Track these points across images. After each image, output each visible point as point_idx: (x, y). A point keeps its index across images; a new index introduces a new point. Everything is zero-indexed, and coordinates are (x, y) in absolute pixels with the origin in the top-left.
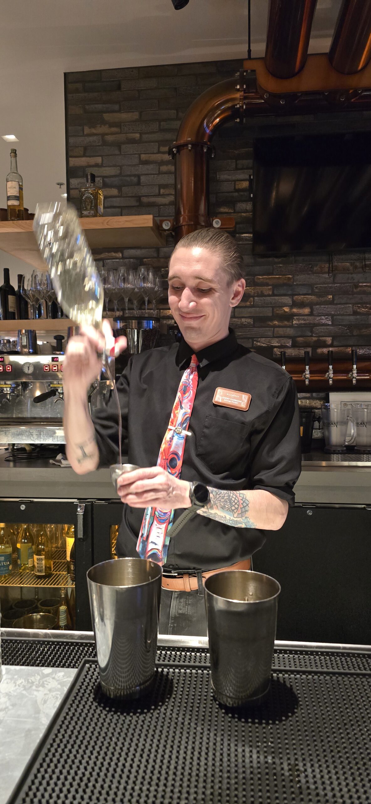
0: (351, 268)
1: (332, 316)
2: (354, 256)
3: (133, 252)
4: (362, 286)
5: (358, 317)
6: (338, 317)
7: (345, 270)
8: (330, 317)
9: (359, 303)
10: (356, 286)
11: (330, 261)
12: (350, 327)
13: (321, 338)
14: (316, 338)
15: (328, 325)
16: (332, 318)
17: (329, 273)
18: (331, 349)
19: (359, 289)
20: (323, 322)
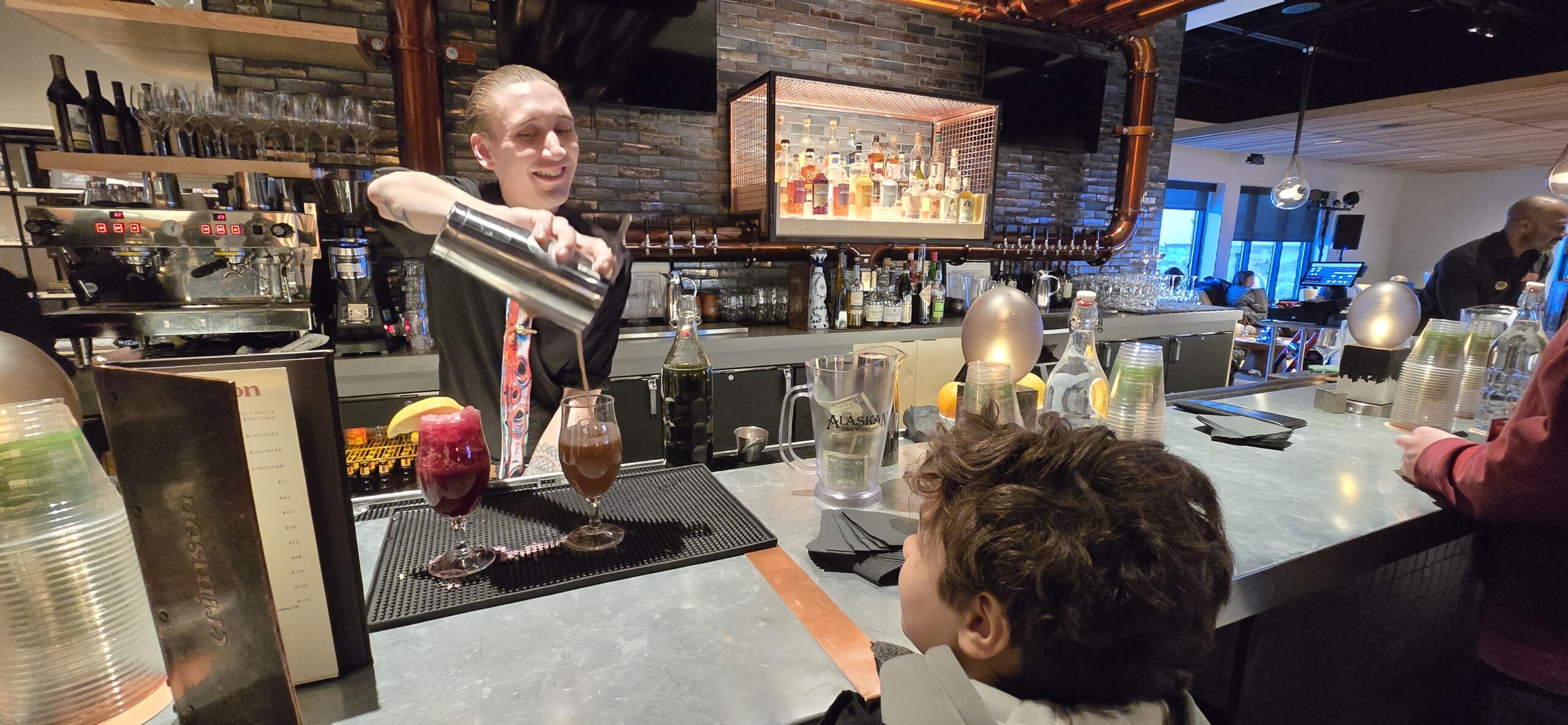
0: (615, 125)
1: (597, 176)
2: (618, 112)
3: (323, 72)
4: (627, 146)
5: (624, 180)
6: (603, 178)
7: (608, 126)
8: (594, 179)
9: (624, 165)
10: (621, 146)
11: (592, 114)
12: (616, 190)
13: (585, 202)
14: (580, 202)
15: (592, 187)
16: (597, 178)
17: (591, 128)
18: (597, 215)
19: (623, 149)
20: (587, 182)
